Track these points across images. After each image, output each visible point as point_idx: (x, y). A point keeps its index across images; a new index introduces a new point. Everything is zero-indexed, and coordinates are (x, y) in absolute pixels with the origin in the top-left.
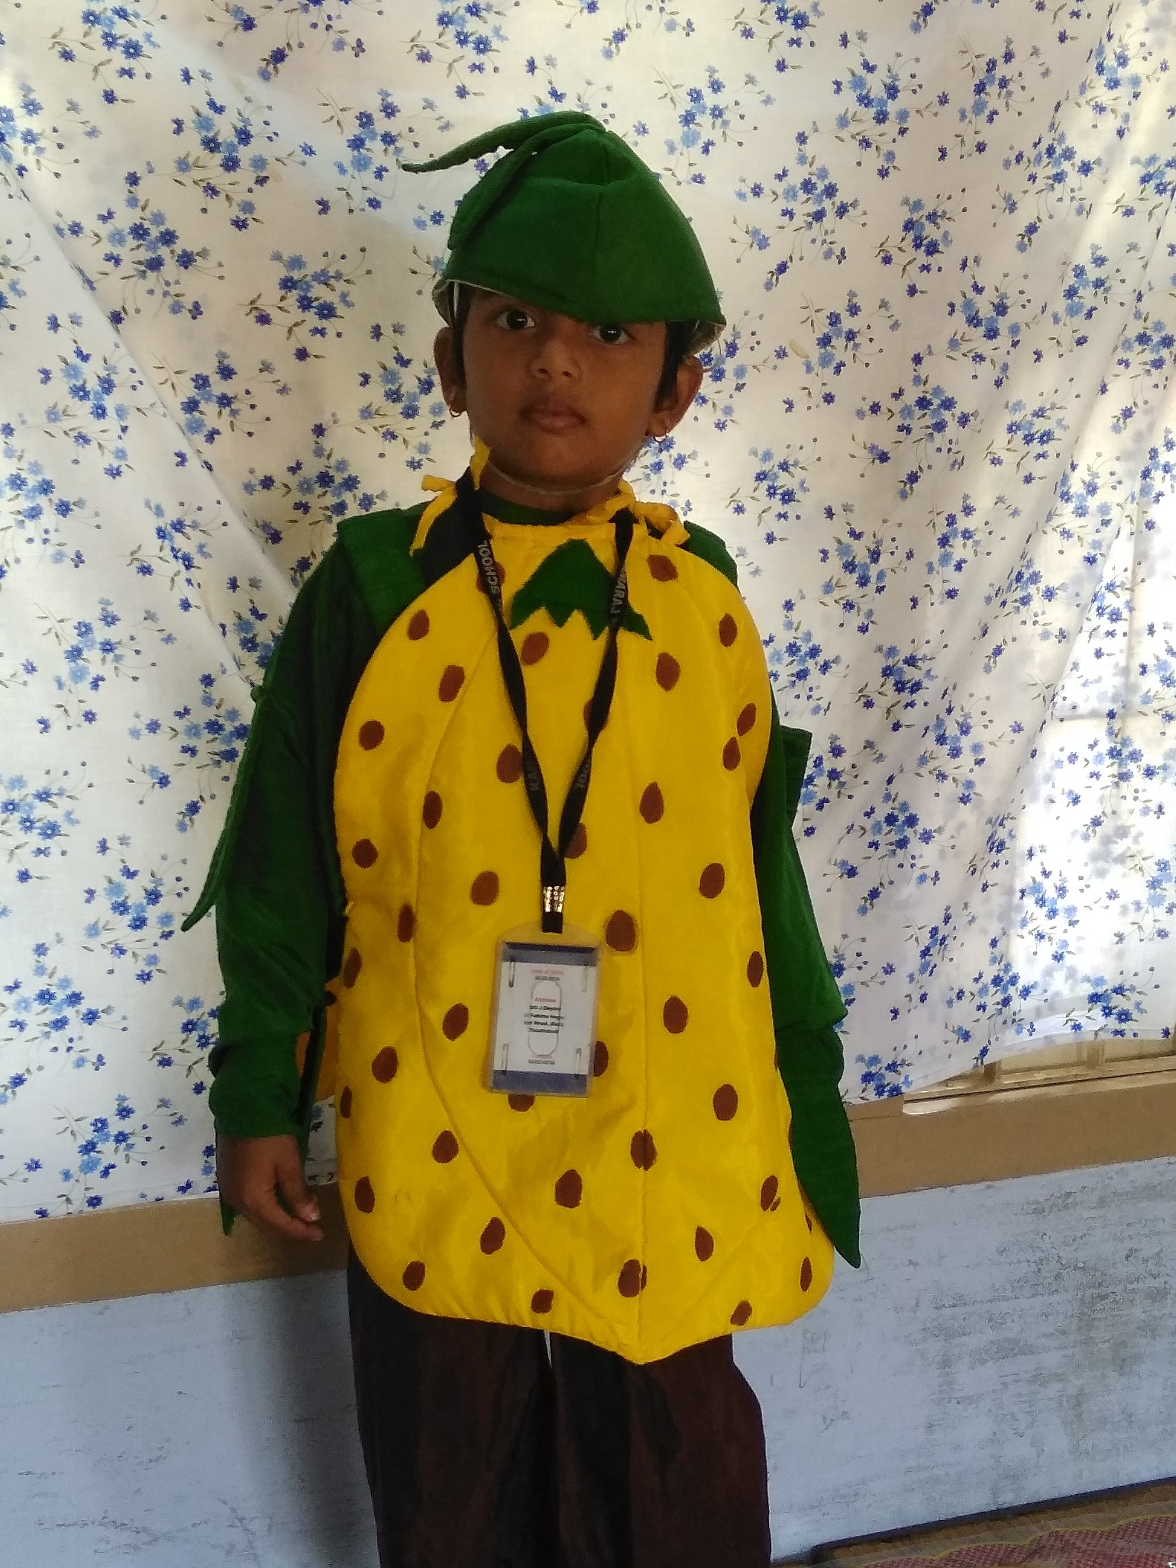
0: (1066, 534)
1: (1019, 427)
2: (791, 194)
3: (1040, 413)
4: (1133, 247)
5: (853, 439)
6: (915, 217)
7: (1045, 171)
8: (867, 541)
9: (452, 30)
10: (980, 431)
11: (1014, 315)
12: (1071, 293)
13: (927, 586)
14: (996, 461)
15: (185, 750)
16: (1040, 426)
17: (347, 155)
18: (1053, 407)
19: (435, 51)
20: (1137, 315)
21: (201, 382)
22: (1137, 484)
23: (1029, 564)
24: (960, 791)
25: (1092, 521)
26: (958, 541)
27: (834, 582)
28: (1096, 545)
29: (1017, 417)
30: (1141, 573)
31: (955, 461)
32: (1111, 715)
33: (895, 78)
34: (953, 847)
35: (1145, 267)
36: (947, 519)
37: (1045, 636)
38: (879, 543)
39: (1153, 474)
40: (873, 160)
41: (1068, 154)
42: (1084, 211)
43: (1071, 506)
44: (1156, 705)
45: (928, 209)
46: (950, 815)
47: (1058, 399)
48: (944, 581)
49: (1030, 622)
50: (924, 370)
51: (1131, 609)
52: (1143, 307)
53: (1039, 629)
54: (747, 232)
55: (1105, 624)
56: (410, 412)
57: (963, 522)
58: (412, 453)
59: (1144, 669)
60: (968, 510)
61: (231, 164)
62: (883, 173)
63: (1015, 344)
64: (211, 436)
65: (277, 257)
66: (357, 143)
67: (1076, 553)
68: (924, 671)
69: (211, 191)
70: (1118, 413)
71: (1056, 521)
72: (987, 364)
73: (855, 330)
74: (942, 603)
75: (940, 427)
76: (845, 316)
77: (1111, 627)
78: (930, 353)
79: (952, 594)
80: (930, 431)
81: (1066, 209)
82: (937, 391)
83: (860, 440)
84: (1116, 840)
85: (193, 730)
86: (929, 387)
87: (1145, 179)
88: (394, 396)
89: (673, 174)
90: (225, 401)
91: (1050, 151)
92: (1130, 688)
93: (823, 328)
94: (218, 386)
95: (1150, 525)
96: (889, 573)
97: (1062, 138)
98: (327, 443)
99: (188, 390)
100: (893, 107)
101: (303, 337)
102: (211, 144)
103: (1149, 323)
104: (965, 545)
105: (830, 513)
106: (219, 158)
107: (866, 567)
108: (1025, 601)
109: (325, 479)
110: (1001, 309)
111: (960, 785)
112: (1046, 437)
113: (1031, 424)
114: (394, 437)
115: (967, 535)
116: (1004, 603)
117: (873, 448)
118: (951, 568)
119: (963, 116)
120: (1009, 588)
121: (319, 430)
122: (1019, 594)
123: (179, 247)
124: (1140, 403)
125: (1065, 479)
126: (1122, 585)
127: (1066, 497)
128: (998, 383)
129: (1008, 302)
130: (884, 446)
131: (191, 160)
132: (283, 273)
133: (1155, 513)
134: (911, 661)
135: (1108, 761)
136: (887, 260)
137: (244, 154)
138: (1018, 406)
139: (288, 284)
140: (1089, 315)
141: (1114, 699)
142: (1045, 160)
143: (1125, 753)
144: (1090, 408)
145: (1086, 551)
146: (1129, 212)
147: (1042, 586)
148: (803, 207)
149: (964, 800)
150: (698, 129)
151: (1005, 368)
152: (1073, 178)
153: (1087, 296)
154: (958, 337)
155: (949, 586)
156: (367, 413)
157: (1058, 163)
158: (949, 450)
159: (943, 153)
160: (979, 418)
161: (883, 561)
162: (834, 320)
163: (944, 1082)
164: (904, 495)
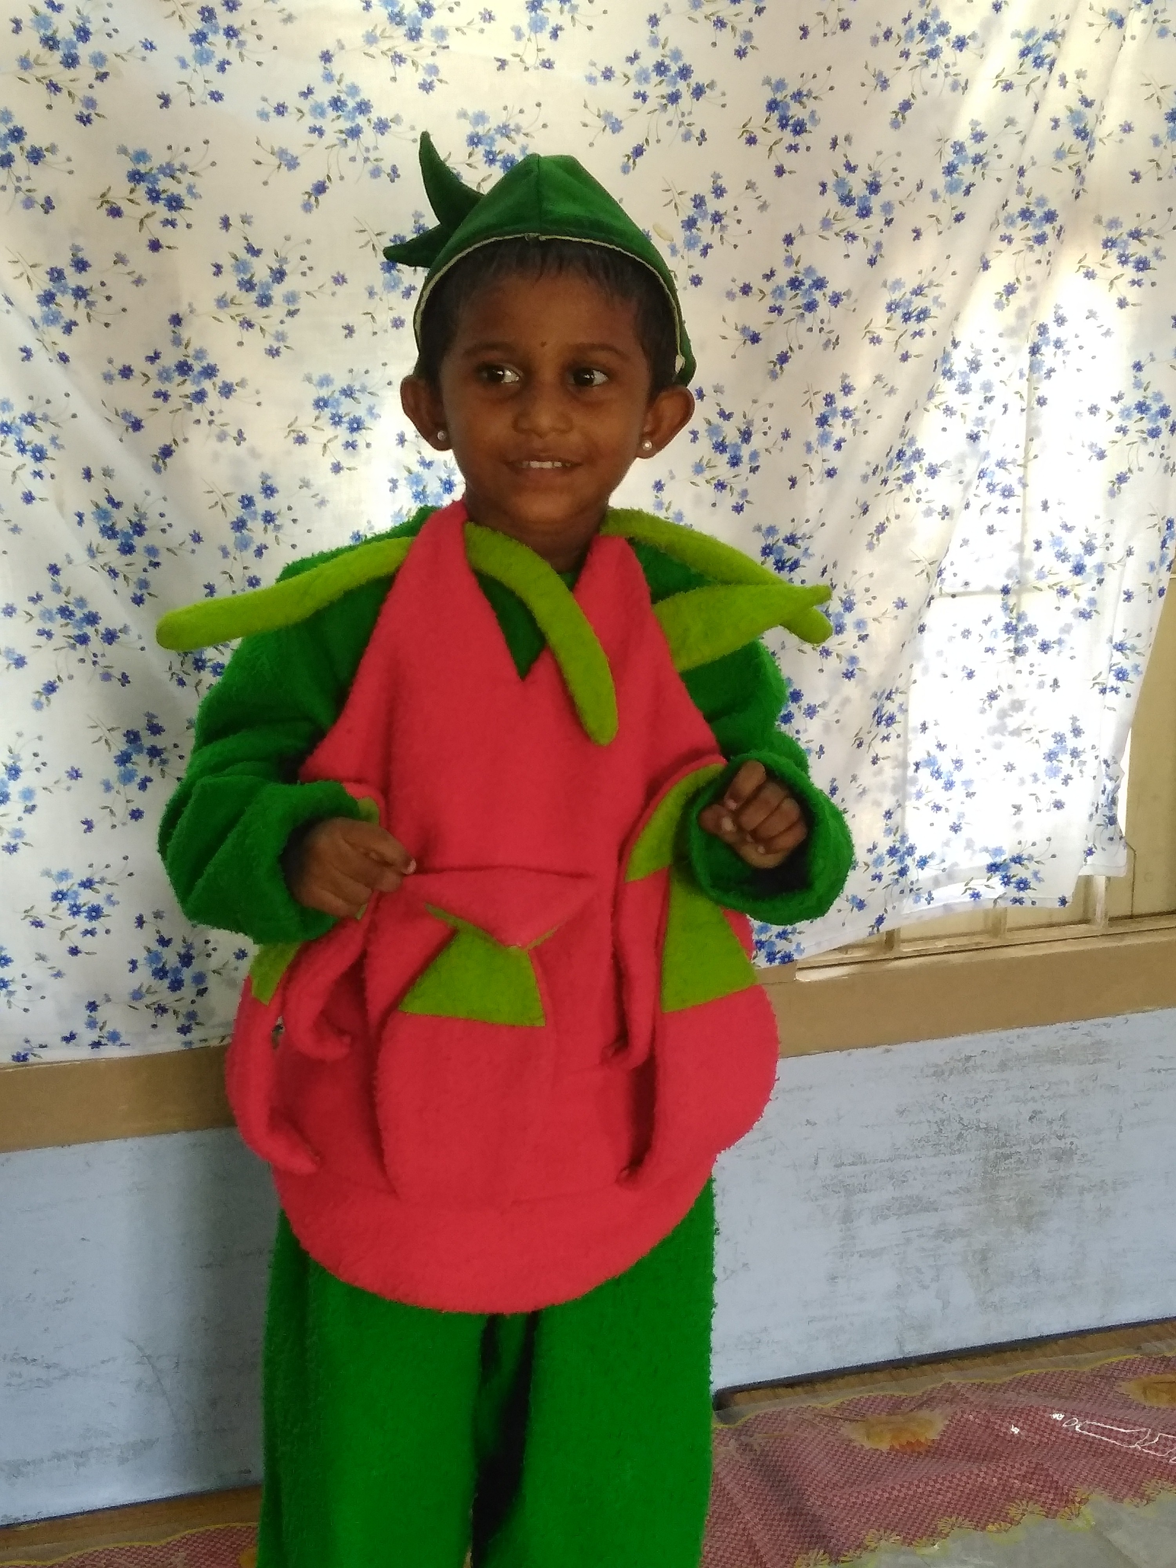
0: (949, 411)
1: (898, 306)
2: (644, 76)
3: (918, 292)
4: (1011, 122)
5: (724, 320)
6: (779, 97)
7: (918, 48)
8: (737, 422)
10: (854, 310)
11: (887, 193)
12: (950, 170)
13: (806, 465)
14: (875, 340)
15: (41, 633)
16: (919, 303)
17: (189, 50)
18: (931, 284)
20: (1020, 191)
21: (56, 275)
22: (1025, 359)
23: (912, 442)
24: (844, 666)
25: (976, 396)
26: (837, 422)
27: (705, 462)
28: (980, 421)
29: (896, 296)
30: (1034, 448)
31: (829, 340)
32: (1006, 591)
34: (838, 721)
35: (1023, 141)
36: (825, 399)
37: (928, 513)
38: (750, 423)
39: (1044, 350)
40: (729, 41)
41: (943, 29)
42: (961, 86)
43: (954, 384)
44: (1051, 580)
45: (792, 89)
46: (834, 690)
47: (935, 277)
48: (824, 461)
49: (913, 500)
50: (796, 250)
51: (1025, 486)
52: (1026, 182)
53: (923, 506)
54: (599, 116)
55: (997, 500)
56: (265, 301)
57: (842, 402)
58: (270, 342)
59: (1038, 546)
60: (847, 390)
61: (71, 61)
62: (741, 53)
63: (888, 222)
64: (69, 328)
65: (123, 151)
66: (199, 38)
67: (960, 429)
68: (802, 549)
69: (54, 87)
70: (1001, 289)
71: (937, 400)
72: (859, 242)
73: (722, 212)
74: (821, 482)
75: (811, 306)
76: (710, 198)
77: (1003, 503)
78: (802, 232)
79: (831, 473)
80: (801, 311)
81: (942, 84)
82: (809, 271)
83: (731, 321)
84: (1011, 713)
85: (47, 615)
86: (801, 267)
87: (1024, 53)
88: (248, 285)
89: (522, 61)
90: (80, 293)
91: (923, 27)
92: (1025, 564)
93: (687, 210)
94: (73, 279)
95: (1042, 402)
96: (763, 454)
97: (936, 14)
98: (185, 332)
99: (44, 284)
101: (155, 229)
102: (50, 42)
103: (1032, 199)
104: (844, 424)
105: (700, 394)
106: (58, 55)
107: (737, 447)
108: (909, 478)
109: (184, 368)
110: (874, 187)
111: (844, 660)
112: (923, 315)
113: (910, 303)
114: (251, 325)
115: (846, 414)
116: (885, 481)
117: (744, 330)
118: (831, 447)
120: (890, 465)
121: (176, 320)
122: (902, 472)
123: (27, 143)
124: (1023, 279)
125: (946, 357)
126: (1014, 462)
127: (948, 374)
128: (872, 262)
129: (881, 180)
130: (755, 328)
131: (31, 59)
132: (130, 166)
133: (1045, 388)
134: (791, 540)
135: (1003, 635)
136: (752, 141)
137: (84, 51)
138: (897, 284)
139: (136, 177)
140: (967, 192)
141: (1009, 575)
142: (918, 36)
143: (1021, 627)
144: (970, 283)
145: (970, 428)
146: (1008, 87)
147: (925, 463)
148: (656, 90)
149: (849, 675)
150: (546, 14)
151: (879, 246)
152: (948, 54)
153: (966, 171)
154: (831, 216)
155: (829, 466)
156: (222, 302)
157: (932, 39)
158: (821, 330)
159: (805, 32)
160: (853, 298)
161: (757, 441)
162: (699, 202)
163: (840, 949)
164: (774, 376)
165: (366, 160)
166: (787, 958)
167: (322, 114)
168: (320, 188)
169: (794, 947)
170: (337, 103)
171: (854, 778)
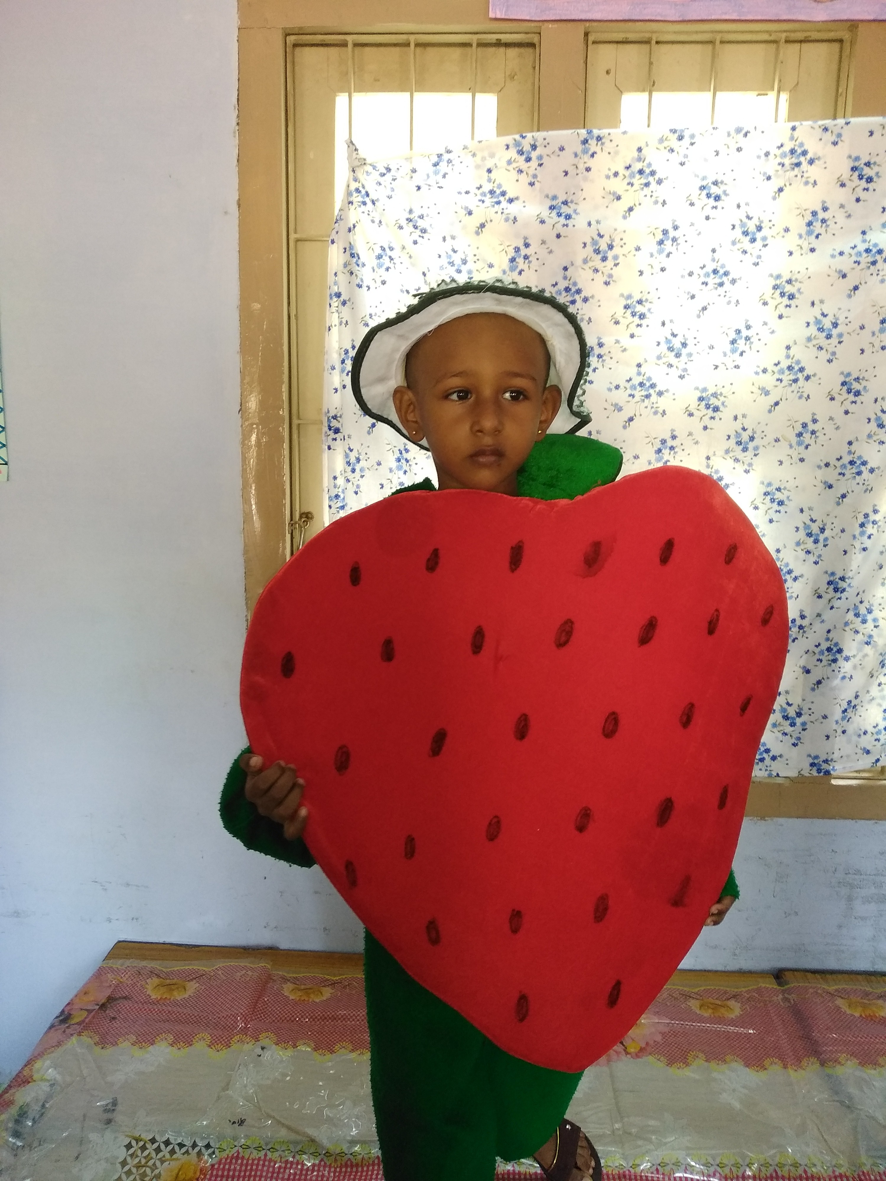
2: (782, 372)
5: (816, 478)
6: (847, 380)
8: (819, 524)
9: (629, 311)
10: (881, 476)
13: (852, 545)
19: (621, 320)
24: (866, 639)
26: (869, 526)
27: (801, 541)
31: (867, 489)
33: (837, 319)
34: (860, 665)
36: (864, 515)
38: (825, 525)
40: (824, 356)
45: (855, 376)
46: (860, 650)
48: (862, 543)
50: (853, 448)
54: (759, 389)
57: (872, 517)
60: (875, 511)
62: (830, 361)
68: (848, 583)
73: (816, 430)
74: (860, 553)
75: (859, 473)
76: (810, 424)
78: (857, 440)
79: (864, 549)
80: (854, 475)
82: (860, 457)
83: (819, 478)
86: (856, 455)
89: (725, 365)
93: (799, 429)
96: (831, 538)
100: (835, 332)
104: (873, 527)
105: (802, 511)
107: (818, 535)
111: (865, 636)
115: (874, 522)
117: (825, 483)
118: (866, 537)
119: (873, 334)
130: (830, 482)
134: (843, 579)
136: (832, 399)
148: (787, 377)
149: (867, 643)
150: (738, 346)
154: (872, 433)
155: (864, 546)
158: (863, 484)
159: (863, 351)
160: (881, 470)
161: (827, 533)
162: (805, 425)
163: (856, 771)
164: (838, 504)
165: (652, 407)
166: (827, 773)
167: (635, 389)
168: (631, 419)
169: (831, 767)
170: (641, 384)
171: (868, 692)
